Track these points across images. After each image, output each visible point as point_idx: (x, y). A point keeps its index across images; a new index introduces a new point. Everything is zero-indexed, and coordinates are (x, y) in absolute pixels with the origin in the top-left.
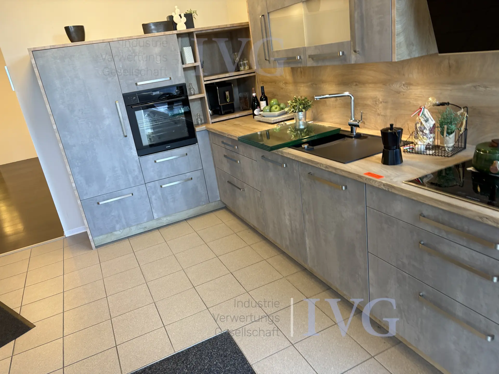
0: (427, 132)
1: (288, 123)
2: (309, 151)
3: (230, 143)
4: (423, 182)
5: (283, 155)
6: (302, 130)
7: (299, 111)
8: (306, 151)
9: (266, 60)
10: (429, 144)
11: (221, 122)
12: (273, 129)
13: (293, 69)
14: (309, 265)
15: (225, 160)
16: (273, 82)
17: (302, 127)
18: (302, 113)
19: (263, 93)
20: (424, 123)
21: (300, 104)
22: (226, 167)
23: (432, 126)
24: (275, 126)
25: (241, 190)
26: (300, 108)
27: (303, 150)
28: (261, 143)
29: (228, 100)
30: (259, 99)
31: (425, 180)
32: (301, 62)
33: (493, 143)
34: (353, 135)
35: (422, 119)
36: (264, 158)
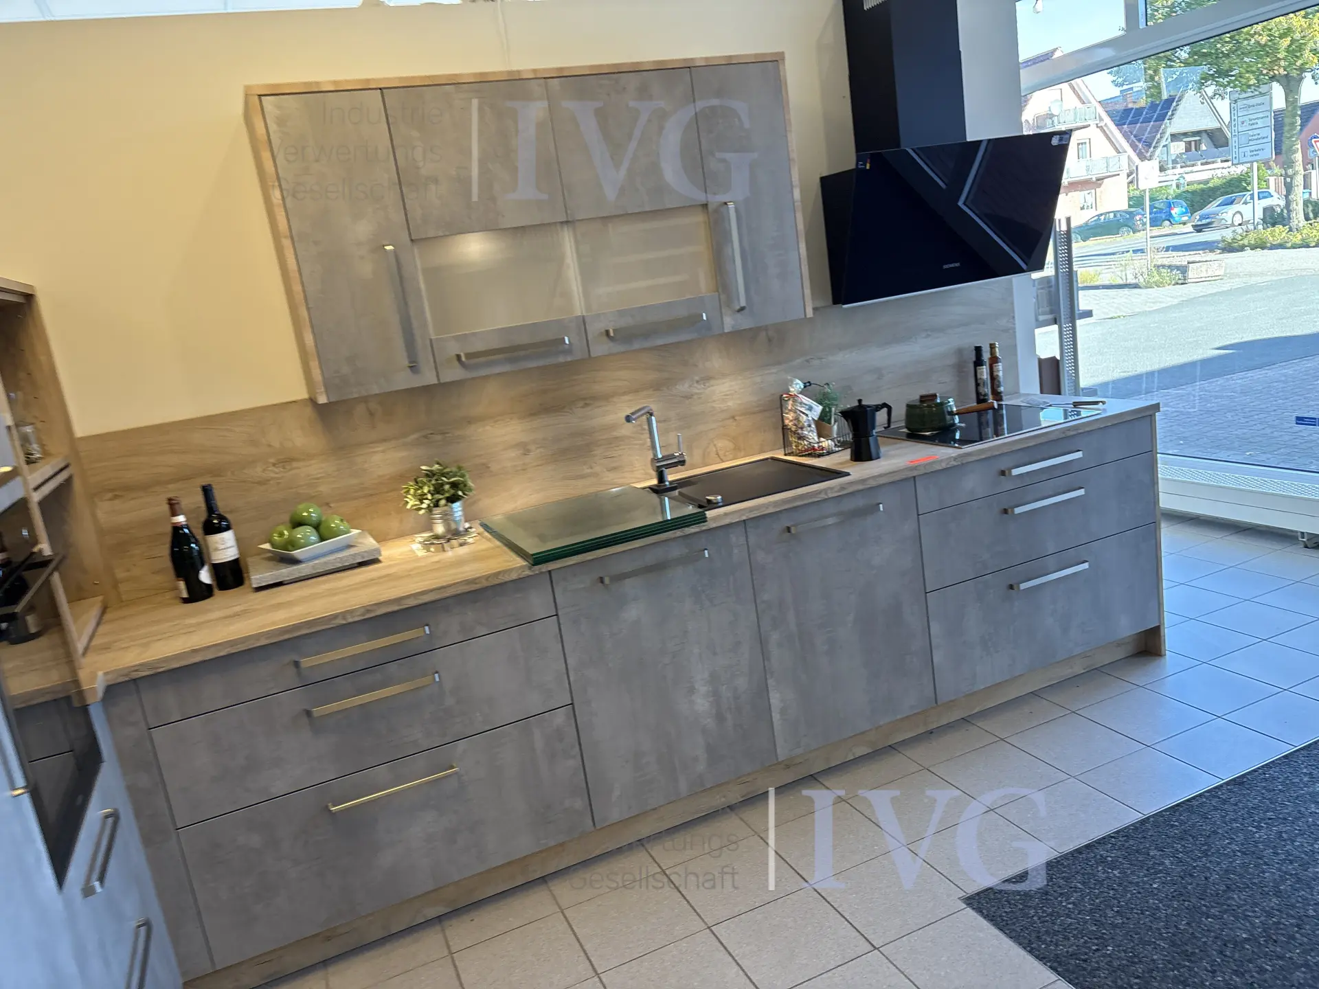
19: (212, 508)
20: (804, 414)
23: (818, 414)
32: (569, 351)
33: (923, 399)
34: (665, 485)
35: (801, 409)
36: (607, 580)
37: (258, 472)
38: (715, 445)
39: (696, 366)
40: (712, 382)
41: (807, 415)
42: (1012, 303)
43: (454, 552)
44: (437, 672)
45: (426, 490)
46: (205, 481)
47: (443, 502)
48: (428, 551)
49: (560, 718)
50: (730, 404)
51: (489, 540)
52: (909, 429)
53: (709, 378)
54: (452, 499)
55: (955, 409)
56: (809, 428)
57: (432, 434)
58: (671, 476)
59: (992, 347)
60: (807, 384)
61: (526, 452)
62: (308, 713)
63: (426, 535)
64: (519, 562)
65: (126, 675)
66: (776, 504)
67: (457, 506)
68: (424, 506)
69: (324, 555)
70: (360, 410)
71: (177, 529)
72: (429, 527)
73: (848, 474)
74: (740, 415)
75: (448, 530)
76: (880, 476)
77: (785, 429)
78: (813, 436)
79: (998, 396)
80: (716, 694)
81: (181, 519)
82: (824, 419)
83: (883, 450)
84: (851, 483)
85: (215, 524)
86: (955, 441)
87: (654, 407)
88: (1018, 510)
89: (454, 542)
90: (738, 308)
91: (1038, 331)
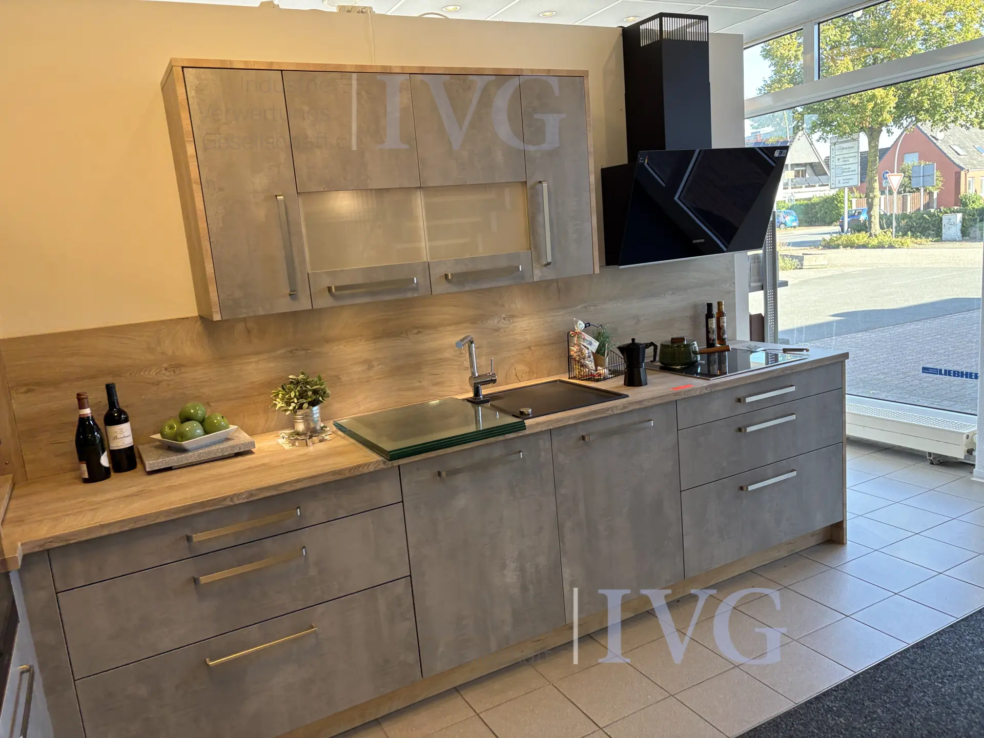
19: (114, 404)
20: (589, 346)
23: (596, 349)
32: (416, 289)
33: (674, 340)
34: (480, 399)
35: (583, 344)
36: (444, 474)
37: (152, 374)
38: (515, 368)
39: (503, 306)
40: (515, 320)
41: (588, 349)
42: (734, 272)
43: (315, 447)
44: (304, 547)
45: (293, 395)
46: (110, 380)
47: (306, 405)
48: (293, 445)
49: (400, 588)
50: (528, 337)
51: (343, 438)
52: (662, 363)
53: (513, 316)
54: (313, 403)
55: (697, 349)
56: (589, 359)
57: (296, 350)
58: (485, 391)
59: (719, 304)
60: (587, 325)
61: (370, 367)
62: (196, 581)
63: (288, 431)
64: (374, 457)
65: (41, 546)
66: (576, 417)
67: (316, 409)
68: (291, 408)
69: (207, 446)
70: (240, 327)
71: (83, 420)
72: (291, 424)
73: (627, 396)
74: (535, 346)
75: (308, 428)
76: (653, 399)
77: (570, 357)
78: (591, 364)
79: (722, 340)
80: (522, 569)
81: (87, 411)
82: (600, 352)
83: (649, 377)
84: (631, 403)
85: (115, 416)
86: (697, 374)
87: (473, 336)
88: (749, 429)
89: (314, 439)
90: (545, 263)
91: (750, 294)
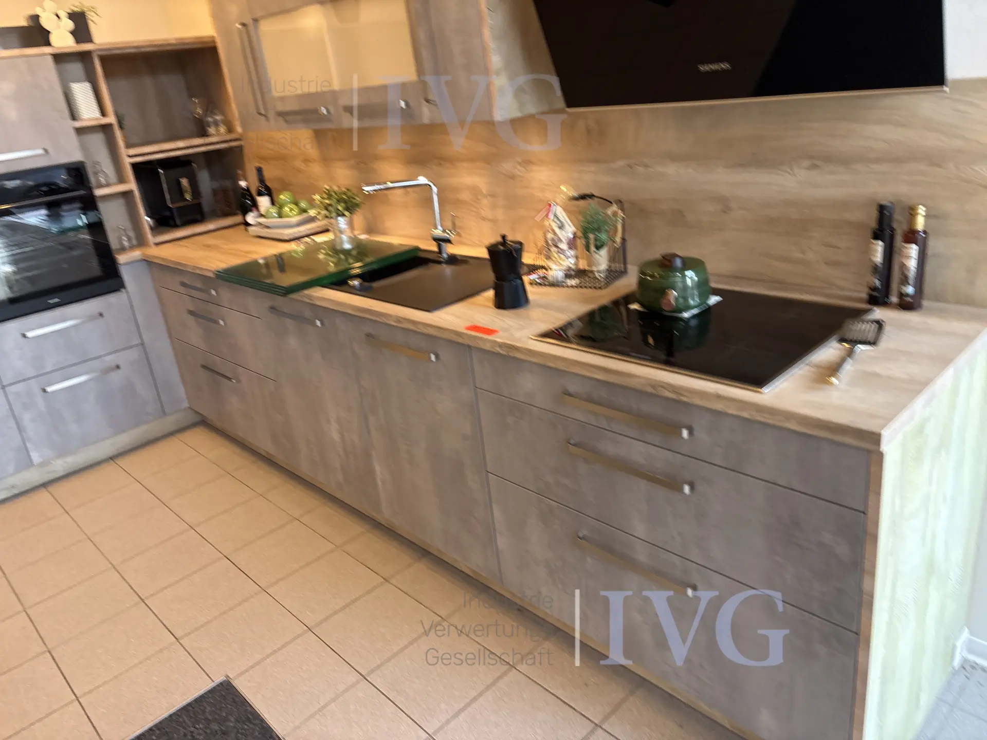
0: (564, 246)
1: (320, 239)
2: (363, 292)
3: (199, 285)
4: (567, 336)
5: (312, 302)
6: (347, 252)
7: (339, 215)
8: (358, 292)
9: (260, 114)
10: (569, 269)
11: (177, 243)
12: (289, 252)
13: (319, 135)
14: (386, 514)
15: (191, 321)
16: (282, 158)
17: (347, 246)
18: (346, 218)
19: (262, 180)
20: (557, 230)
21: (339, 201)
22: (194, 334)
23: (572, 236)
24: (293, 246)
25: (232, 381)
26: (338, 209)
27: (352, 291)
28: (268, 281)
29: (188, 197)
30: (254, 192)
31: (571, 332)
34: (442, 258)
35: (552, 224)
41: (555, 233)
44: (223, 320)
60: (586, 196)
66: (353, 307)
81: (242, 184)
